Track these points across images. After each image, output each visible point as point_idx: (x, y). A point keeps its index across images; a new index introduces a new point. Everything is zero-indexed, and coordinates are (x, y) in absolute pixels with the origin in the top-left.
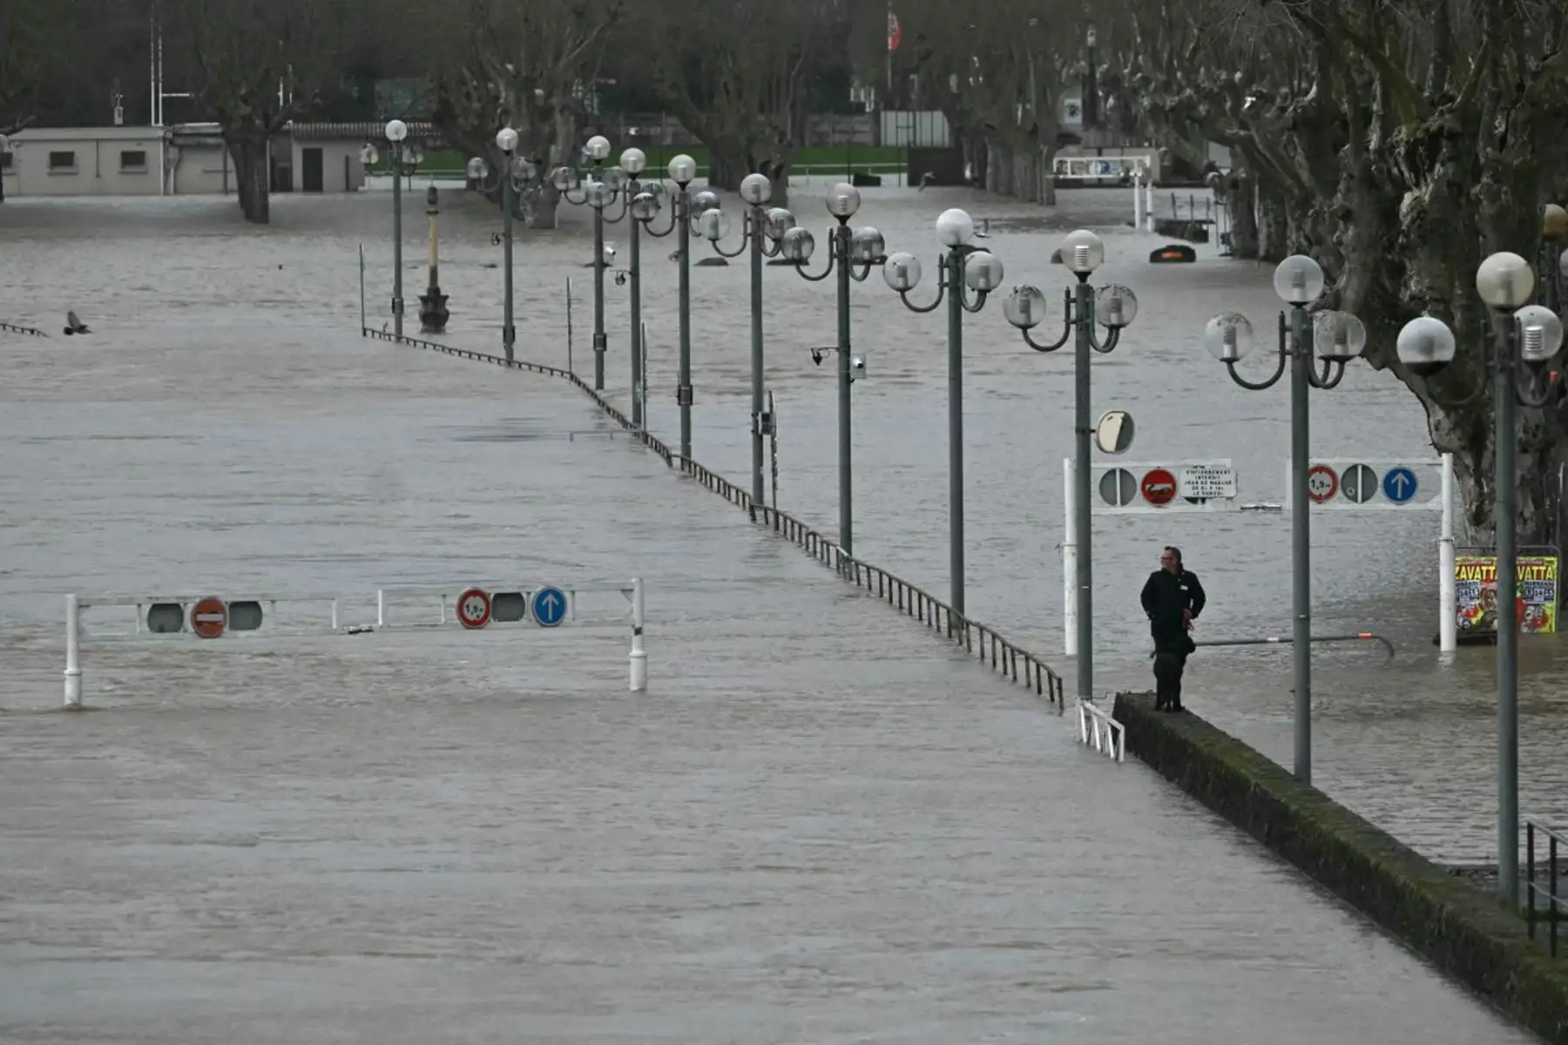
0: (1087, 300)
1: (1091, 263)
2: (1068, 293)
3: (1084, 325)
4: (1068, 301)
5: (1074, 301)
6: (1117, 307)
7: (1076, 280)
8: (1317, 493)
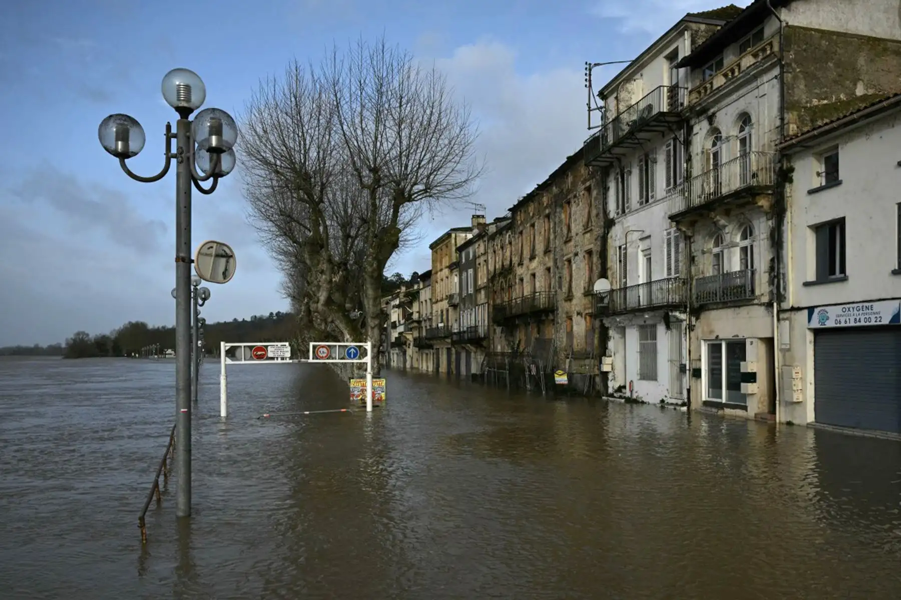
0: (188, 134)
1: (195, 98)
2: (169, 127)
3: (186, 158)
4: (169, 136)
5: (175, 136)
6: (217, 130)
7: (177, 116)
8: (321, 356)
